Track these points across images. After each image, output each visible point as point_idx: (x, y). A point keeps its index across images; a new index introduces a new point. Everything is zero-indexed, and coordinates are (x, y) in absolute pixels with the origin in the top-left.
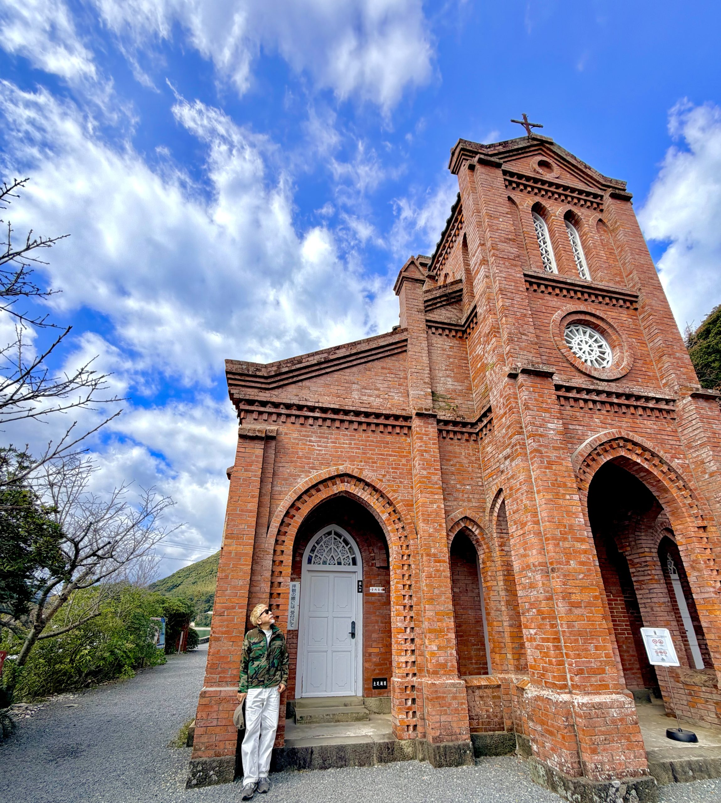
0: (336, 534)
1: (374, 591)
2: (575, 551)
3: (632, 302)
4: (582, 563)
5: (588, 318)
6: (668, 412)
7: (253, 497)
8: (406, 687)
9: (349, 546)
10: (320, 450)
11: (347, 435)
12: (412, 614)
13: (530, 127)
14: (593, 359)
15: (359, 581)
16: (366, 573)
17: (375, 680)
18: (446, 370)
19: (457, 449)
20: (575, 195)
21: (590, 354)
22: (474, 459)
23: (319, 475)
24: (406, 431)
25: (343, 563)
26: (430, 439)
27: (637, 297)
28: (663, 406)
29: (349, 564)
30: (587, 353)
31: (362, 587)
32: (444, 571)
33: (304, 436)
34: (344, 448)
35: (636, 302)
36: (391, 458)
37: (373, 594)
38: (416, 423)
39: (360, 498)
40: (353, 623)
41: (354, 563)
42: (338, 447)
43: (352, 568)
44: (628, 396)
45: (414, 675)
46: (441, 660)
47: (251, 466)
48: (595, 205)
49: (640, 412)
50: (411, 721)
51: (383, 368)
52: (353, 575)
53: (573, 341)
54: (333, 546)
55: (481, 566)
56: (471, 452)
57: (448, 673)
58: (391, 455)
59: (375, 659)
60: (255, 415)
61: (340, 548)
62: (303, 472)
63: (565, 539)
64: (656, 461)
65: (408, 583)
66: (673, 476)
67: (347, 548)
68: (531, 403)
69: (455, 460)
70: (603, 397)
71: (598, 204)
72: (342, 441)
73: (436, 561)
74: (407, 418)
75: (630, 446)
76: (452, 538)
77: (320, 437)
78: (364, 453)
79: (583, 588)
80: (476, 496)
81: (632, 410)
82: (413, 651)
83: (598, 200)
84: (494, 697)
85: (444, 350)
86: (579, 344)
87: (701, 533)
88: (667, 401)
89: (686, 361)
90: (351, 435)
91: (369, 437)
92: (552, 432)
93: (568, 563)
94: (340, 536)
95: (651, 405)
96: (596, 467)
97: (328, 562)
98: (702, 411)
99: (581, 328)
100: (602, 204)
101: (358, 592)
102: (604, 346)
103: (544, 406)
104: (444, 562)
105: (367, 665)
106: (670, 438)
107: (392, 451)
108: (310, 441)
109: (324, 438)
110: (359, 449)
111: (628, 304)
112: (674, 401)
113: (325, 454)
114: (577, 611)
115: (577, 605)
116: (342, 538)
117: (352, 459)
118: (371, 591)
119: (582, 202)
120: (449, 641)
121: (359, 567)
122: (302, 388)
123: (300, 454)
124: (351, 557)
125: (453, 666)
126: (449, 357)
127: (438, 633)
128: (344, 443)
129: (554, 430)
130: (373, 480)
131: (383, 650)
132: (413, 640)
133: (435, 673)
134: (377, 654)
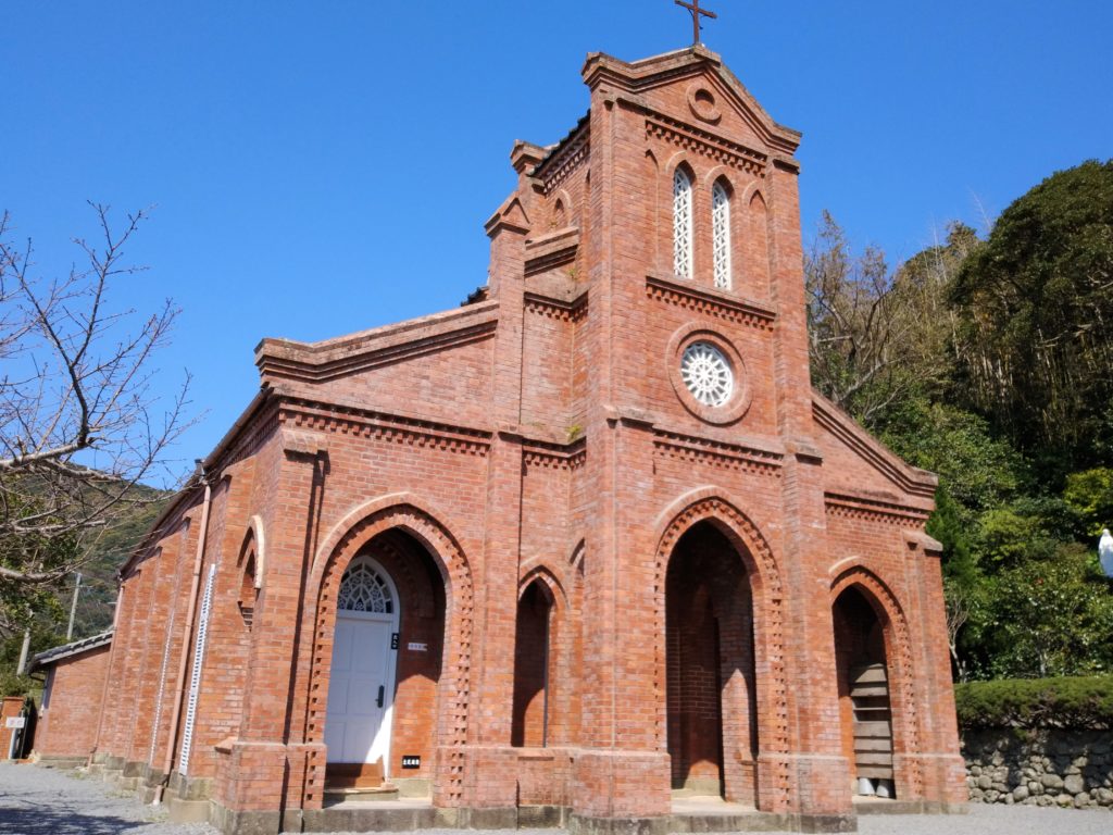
0: (368, 568)
1: (414, 649)
2: (640, 620)
3: (768, 321)
4: (644, 632)
5: (713, 338)
6: (775, 467)
7: (300, 529)
8: (454, 755)
9: (384, 586)
10: (376, 470)
11: (409, 451)
12: (467, 676)
13: (700, 15)
14: (710, 391)
15: (394, 634)
16: (405, 623)
17: (406, 758)
18: (542, 365)
19: (542, 477)
20: (733, 151)
21: (707, 384)
22: (560, 491)
23: (375, 504)
24: (483, 450)
25: (373, 608)
26: (512, 466)
27: (774, 314)
28: (771, 461)
29: (382, 611)
30: (704, 383)
31: (398, 642)
32: (510, 629)
33: (357, 449)
34: (405, 468)
35: (772, 320)
36: (461, 485)
37: (413, 652)
38: (498, 443)
39: (418, 534)
40: (382, 689)
41: (389, 609)
42: (398, 467)
43: (385, 616)
44: (735, 448)
45: (464, 742)
46: (496, 726)
47: (298, 490)
48: (756, 168)
49: (744, 465)
50: (456, 788)
51: (462, 358)
52: (386, 626)
53: (691, 365)
54: (362, 586)
55: (551, 625)
56: (558, 482)
57: (500, 740)
58: (461, 481)
59: (408, 733)
60: (298, 418)
61: (372, 589)
62: (354, 497)
63: (633, 608)
64: (747, 525)
65: (467, 640)
66: (761, 543)
67: (380, 589)
68: (625, 458)
69: (538, 492)
70: (708, 448)
71: (760, 167)
72: (404, 458)
73: (502, 618)
74: (487, 435)
75: (724, 506)
76: (522, 590)
77: (376, 451)
78: (429, 477)
79: (641, 657)
80: (557, 540)
81: (736, 463)
82: (464, 717)
83: (760, 161)
84: (545, 770)
85: (542, 335)
86: (698, 370)
87: (775, 607)
88: (776, 456)
89: (806, 408)
90: (415, 451)
91: (436, 455)
92: (640, 492)
93: (631, 632)
94: (372, 572)
95: (757, 458)
96: (683, 528)
97: (355, 606)
98: (803, 474)
99: (703, 347)
100: (764, 167)
101: (392, 648)
102: (726, 374)
103: (638, 460)
104: (510, 619)
105: (398, 739)
106: (770, 497)
107: (465, 476)
108: (365, 457)
109: (380, 452)
110: (423, 470)
111: (763, 322)
112: (782, 456)
113: (382, 475)
114: (631, 677)
115: (632, 671)
116: (375, 575)
117: (414, 483)
118: (410, 648)
119: (740, 162)
120: (505, 707)
121: (395, 617)
122: (357, 381)
123: (352, 473)
124: (385, 601)
125: (506, 733)
126: (548, 346)
127: (495, 699)
128: (405, 462)
129: (643, 489)
130: (438, 514)
131: (418, 722)
132: (465, 705)
133: (488, 739)
134: (411, 727)
